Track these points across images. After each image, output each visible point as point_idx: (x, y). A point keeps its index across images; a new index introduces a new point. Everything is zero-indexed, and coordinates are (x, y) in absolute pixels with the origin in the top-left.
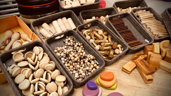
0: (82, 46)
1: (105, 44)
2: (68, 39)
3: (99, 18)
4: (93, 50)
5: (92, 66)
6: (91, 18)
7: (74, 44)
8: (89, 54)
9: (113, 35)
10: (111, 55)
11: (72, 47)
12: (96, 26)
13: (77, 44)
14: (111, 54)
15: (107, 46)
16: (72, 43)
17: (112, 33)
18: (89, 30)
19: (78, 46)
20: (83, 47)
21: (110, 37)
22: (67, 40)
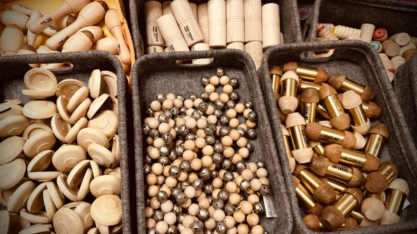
0: (251, 124)
1: (344, 155)
2: (219, 77)
3: (390, 35)
4: (276, 160)
5: (239, 216)
6: (358, 27)
7: (231, 104)
8: (260, 164)
9: (398, 133)
10: (337, 213)
11: (217, 112)
12: (354, 67)
13: (240, 107)
14: (340, 208)
15: (345, 165)
16: (225, 97)
17: (397, 122)
18: (314, 73)
19: (239, 115)
20: (255, 128)
21: (381, 132)
22: (215, 79)
